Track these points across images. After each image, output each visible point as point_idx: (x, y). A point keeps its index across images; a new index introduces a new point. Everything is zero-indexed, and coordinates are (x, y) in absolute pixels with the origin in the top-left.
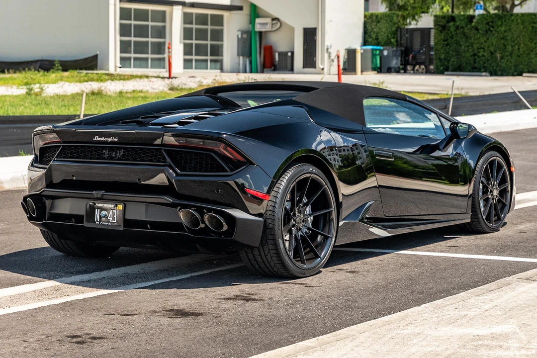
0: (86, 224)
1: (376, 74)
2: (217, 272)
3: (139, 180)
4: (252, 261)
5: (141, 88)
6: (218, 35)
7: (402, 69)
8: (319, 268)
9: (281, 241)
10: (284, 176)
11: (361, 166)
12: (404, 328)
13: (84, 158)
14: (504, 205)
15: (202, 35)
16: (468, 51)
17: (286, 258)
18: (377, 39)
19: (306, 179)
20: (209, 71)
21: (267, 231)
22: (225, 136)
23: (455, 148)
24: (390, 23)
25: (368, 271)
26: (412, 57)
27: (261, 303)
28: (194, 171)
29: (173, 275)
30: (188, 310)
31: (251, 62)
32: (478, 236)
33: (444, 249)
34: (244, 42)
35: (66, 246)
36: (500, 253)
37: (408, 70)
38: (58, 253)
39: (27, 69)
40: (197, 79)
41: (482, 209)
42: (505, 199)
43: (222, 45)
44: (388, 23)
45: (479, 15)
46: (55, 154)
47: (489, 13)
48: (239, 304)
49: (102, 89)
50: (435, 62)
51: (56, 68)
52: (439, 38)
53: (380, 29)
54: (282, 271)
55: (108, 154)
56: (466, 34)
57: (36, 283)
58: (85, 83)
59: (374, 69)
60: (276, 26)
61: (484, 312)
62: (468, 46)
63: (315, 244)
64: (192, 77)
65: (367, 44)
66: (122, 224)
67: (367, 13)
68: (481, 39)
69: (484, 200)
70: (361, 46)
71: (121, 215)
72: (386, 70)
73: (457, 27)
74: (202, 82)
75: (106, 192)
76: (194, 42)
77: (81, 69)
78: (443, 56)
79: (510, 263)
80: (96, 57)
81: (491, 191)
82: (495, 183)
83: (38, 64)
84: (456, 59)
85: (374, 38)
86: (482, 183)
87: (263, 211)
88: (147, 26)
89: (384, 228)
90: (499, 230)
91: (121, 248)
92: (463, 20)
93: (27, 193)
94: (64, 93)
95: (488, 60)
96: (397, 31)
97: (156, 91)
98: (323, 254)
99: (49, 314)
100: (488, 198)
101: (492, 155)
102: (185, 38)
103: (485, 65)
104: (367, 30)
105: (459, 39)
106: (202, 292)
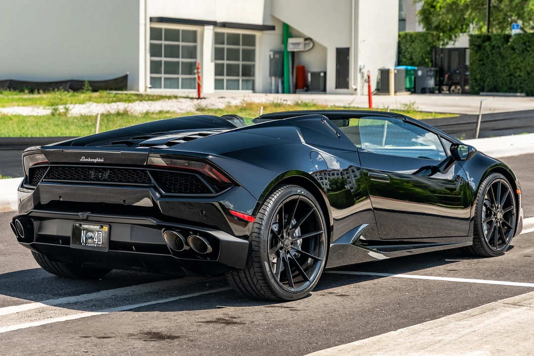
0: (72, 246)
1: (410, 94)
2: (206, 294)
3: (124, 201)
4: (238, 284)
5: (168, 109)
6: (250, 55)
7: (438, 90)
8: (308, 291)
9: (266, 264)
10: (270, 198)
11: (349, 191)
12: (373, 353)
13: (71, 179)
14: (509, 228)
15: (233, 55)
16: (504, 71)
17: (272, 281)
18: (411, 59)
19: (294, 201)
20: (240, 91)
21: (252, 254)
22: (210, 157)
23: (456, 170)
24: (425, 43)
25: (358, 295)
26: (448, 77)
27: (242, 326)
28: (178, 192)
29: (162, 298)
30: (166, 333)
31: (283, 83)
32: (481, 260)
33: (443, 273)
34: (276, 63)
35: (57, 267)
36: (498, 278)
37: (443, 90)
38: (50, 275)
39: (56, 89)
40: (226, 100)
41: (486, 232)
42: (510, 223)
43: (254, 66)
44: (423, 43)
45: (515, 35)
46: (44, 174)
47: (525, 32)
48: (219, 327)
49: (127, 109)
50: (470, 82)
51: (86, 88)
52: (475, 58)
53: (414, 49)
54: (268, 294)
55: (95, 175)
56: (503, 54)
57: (22, 305)
58: (113, 104)
59: (408, 90)
60: (309, 46)
61: (460, 338)
62: (504, 67)
63: (305, 266)
64: (222, 97)
65: (401, 64)
66: (107, 245)
67: (401, 33)
68: (517, 59)
69: (488, 223)
70: (396, 66)
71: (106, 236)
72: (420, 91)
73: (493, 47)
74: (230, 103)
75: (92, 213)
76: (225, 62)
77: (111, 89)
78: (478, 77)
79: (505, 287)
80: (125, 77)
81: (495, 213)
82: (499, 206)
83: (68, 85)
84: (492, 80)
85: (409, 58)
86: (485, 205)
87: (248, 233)
88: (178, 46)
89: (379, 251)
90: (504, 254)
91: (114, 271)
92: (499, 40)
93: (17, 214)
94: (91, 114)
95: (525, 80)
96: (431, 51)
97: (183, 112)
98: (312, 278)
99: (25, 335)
100: (492, 221)
101: (494, 177)
102: (216, 58)
103: (522, 85)
104: (401, 50)
105: (494, 59)
106: (185, 315)
